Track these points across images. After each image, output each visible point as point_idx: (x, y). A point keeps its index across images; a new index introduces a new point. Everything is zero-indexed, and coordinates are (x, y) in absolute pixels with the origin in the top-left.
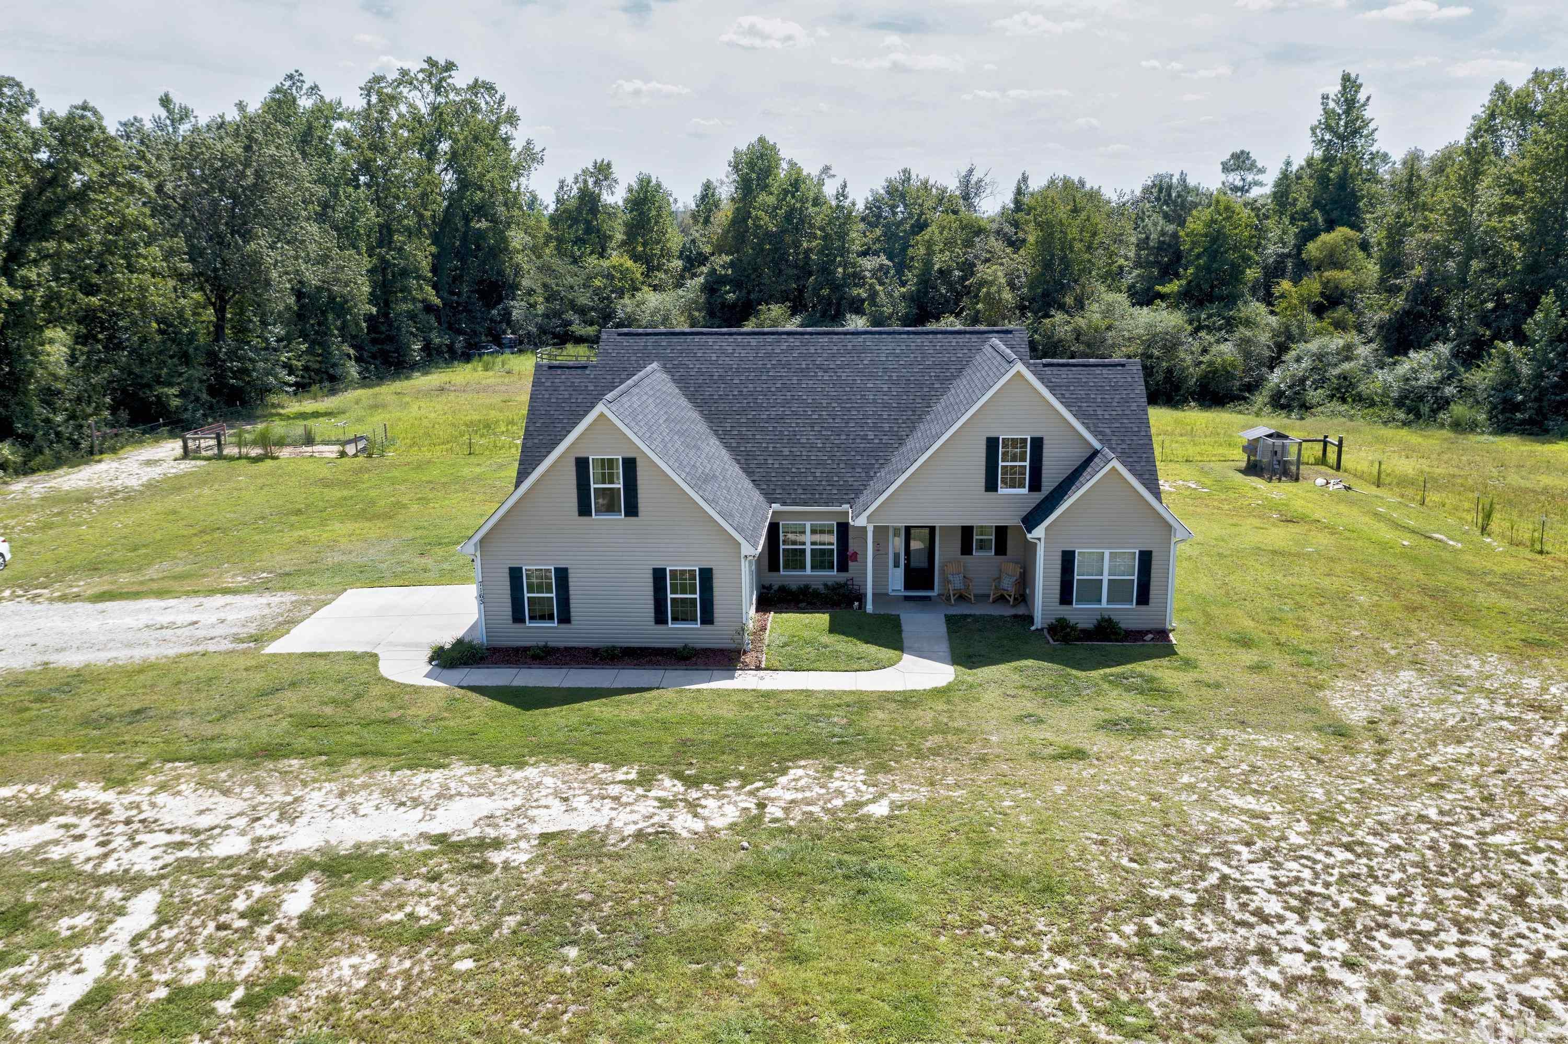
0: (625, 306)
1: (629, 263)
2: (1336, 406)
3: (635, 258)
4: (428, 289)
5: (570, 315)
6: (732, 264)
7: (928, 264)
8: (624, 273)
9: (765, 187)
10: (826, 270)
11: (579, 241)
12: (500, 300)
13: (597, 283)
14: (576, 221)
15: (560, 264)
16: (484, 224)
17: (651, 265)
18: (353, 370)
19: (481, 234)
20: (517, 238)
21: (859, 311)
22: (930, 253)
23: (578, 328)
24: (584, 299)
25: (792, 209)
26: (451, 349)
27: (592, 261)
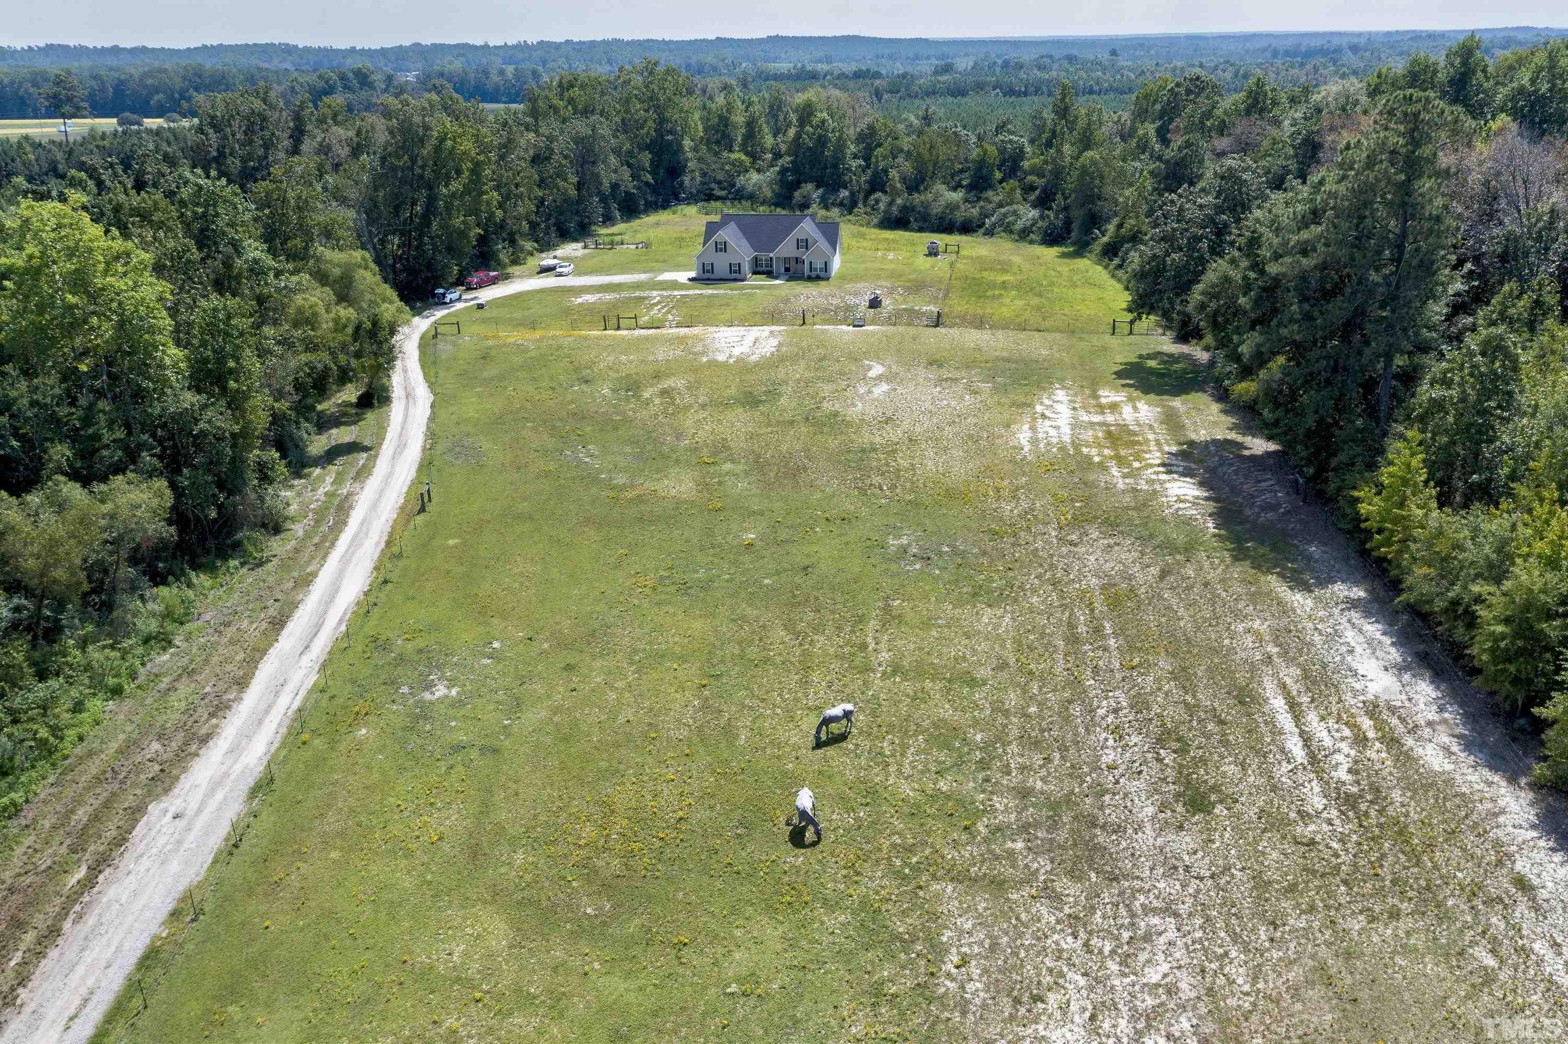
0: (741, 181)
1: (743, 157)
2: (1003, 234)
3: (747, 154)
4: (648, 176)
5: (713, 185)
6: (792, 162)
7: (877, 167)
8: (742, 162)
9: (810, 122)
10: (835, 166)
11: (718, 142)
12: (680, 175)
13: (727, 168)
14: (717, 131)
15: (710, 158)
16: (670, 137)
17: (754, 156)
18: (617, 214)
19: (670, 144)
20: (687, 143)
21: (846, 188)
22: (877, 162)
23: (718, 192)
24: (720, 177)
25: (820, 136)
26: (656, 203)
27: (725, 154)
